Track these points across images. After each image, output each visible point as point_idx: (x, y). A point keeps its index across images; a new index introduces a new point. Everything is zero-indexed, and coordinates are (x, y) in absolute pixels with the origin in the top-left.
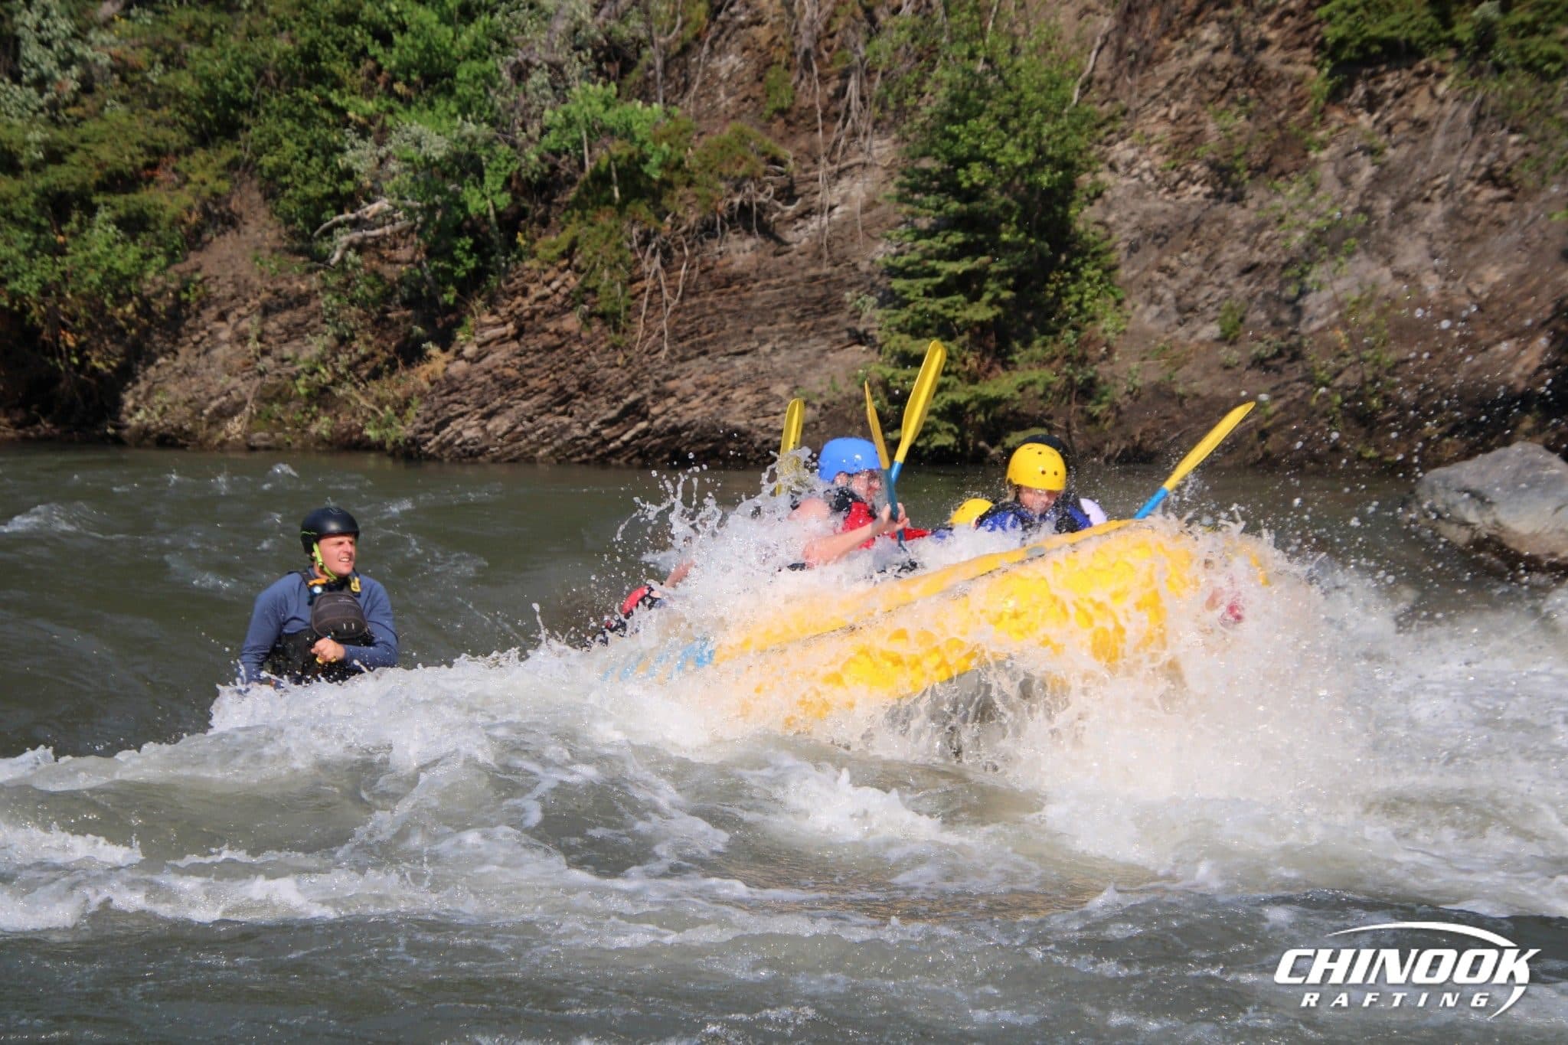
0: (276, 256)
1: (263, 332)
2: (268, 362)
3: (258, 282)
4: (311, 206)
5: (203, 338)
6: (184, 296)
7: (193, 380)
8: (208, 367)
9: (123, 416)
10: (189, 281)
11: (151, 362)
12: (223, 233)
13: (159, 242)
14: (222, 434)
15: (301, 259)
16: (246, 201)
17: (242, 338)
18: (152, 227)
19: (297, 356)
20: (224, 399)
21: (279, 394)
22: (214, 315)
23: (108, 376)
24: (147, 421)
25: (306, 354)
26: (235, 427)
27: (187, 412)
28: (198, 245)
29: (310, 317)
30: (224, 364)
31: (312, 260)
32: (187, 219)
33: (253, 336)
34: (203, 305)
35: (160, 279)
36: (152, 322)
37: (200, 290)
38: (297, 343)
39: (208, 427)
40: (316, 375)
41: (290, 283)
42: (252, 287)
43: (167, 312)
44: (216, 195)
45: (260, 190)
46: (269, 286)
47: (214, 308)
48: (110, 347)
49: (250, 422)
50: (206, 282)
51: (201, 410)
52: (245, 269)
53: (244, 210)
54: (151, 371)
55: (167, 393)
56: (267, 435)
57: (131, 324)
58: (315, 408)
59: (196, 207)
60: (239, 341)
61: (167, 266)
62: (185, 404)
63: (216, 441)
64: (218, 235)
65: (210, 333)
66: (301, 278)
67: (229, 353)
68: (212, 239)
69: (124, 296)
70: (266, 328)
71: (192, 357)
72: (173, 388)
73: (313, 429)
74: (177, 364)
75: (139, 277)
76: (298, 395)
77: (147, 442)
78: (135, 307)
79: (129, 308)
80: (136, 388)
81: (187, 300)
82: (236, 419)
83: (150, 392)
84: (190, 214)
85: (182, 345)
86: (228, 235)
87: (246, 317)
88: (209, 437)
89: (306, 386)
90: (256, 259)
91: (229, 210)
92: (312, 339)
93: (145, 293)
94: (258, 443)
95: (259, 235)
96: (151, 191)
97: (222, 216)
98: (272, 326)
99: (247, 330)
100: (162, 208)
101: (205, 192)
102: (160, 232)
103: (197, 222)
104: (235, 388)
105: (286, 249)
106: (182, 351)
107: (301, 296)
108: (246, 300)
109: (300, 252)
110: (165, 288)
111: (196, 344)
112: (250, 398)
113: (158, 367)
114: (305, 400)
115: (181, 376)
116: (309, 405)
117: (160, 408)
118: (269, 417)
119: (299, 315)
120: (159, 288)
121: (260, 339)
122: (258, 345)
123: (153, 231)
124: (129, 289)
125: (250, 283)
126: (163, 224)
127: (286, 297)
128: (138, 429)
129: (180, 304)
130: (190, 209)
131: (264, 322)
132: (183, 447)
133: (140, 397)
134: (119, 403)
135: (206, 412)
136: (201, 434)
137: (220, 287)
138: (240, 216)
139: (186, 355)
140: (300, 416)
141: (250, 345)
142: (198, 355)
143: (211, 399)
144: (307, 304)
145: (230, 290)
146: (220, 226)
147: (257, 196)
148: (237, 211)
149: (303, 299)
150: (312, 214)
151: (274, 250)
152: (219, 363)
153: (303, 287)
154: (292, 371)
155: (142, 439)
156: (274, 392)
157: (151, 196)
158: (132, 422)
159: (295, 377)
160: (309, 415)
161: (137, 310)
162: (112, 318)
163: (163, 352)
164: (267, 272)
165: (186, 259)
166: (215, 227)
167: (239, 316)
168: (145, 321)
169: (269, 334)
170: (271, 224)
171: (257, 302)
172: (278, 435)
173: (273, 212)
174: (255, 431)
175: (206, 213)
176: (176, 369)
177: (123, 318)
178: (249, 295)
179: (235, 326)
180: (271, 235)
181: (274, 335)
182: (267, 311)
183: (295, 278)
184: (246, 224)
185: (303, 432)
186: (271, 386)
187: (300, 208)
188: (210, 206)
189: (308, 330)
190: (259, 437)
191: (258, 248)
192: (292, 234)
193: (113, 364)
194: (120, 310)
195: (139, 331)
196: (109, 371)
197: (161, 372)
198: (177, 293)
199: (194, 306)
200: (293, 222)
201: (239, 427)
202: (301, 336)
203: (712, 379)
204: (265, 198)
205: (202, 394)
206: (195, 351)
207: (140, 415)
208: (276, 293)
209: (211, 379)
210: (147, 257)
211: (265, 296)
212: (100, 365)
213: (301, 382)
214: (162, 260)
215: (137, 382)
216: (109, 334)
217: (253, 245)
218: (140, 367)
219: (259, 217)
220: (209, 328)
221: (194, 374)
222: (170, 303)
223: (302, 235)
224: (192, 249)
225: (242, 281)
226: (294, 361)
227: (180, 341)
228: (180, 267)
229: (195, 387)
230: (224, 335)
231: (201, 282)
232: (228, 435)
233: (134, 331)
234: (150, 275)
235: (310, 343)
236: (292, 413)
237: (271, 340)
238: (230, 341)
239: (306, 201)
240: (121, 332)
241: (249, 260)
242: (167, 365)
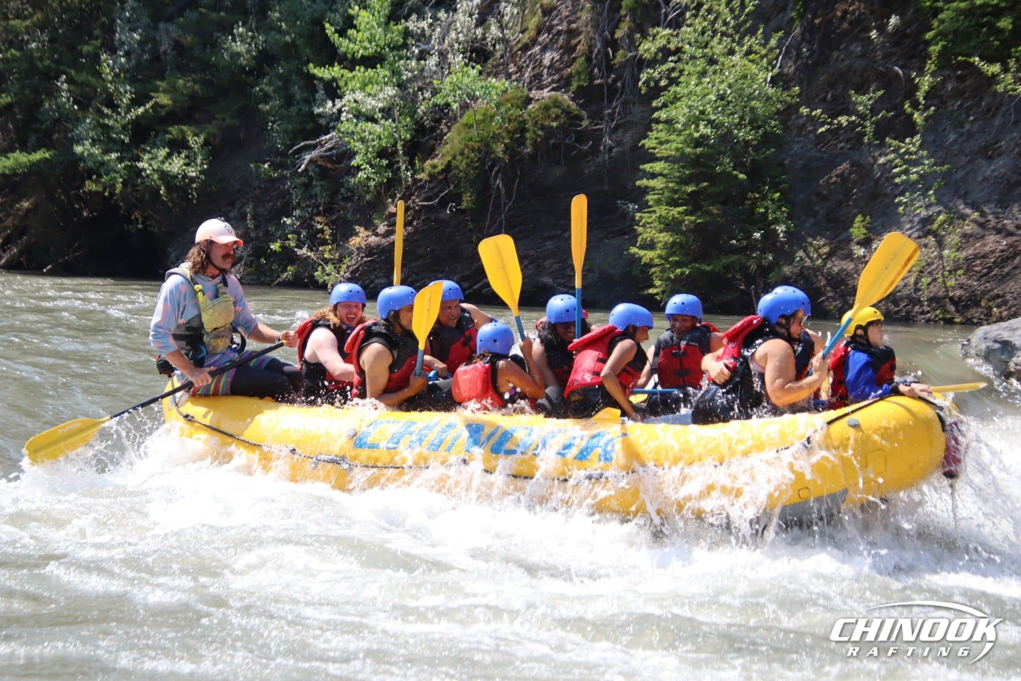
1: (256, 213)
2: (258, 232)
3: (255, 183)
6: (209, 189)
12: (235, 152)
17: (243, 217)
21: (264, 253)
23: (161, 237)
29: (285, 206)
33: (250, 216)
37: (219, 186)
38: (276, 221)
42: (251, 185)
43: (198, 199)
44: (231, 128)
46: (261, 185)
47: (227, 197)
49: (245, 270)
50: (223, 181)
52: (247, 174)
58: (285, 262)
59: (219, 134)
60: (241, 219)
64: (232, 153)
65: (224, 213)
70: (258, 211)
73: (284, 275)
81: (211, 192)
87: (246, 204)
91: (239, 138)
94: (250, 282)
95: (256, 153)
97: (234, 141)
98: (261, 210)
99: (246, 212)
101: (225, 126)
102: (196, 149)
103: (219, 144)
108: (247, 193)
114: (279, 257)
116: (282, 260)
118: (258, 266)
119: (278, 204)
121: (254, 218)
122: (253, 222)
123: (192, 149)
125: (249, 183)
131: (256, 207)
134: (167, 254)
137: (231, 185)
140: (276, 267)
141: (248, 222)
144: (284, 197)
145: (237, 187)
146: (233, 148)
148: (243, 139)
153: (282, 187)
154: (273, 238)
156: (261, 251)
162: (165, 201)
166: (230, 148)
167: (242, 203)
169: (259, 215)
171: (253, 195)
172: (262, 278)
174: (249, 275)
178: (248, 190)
179: (239, 209)
181: (263, 216)
184: (249, 146)
188: (227, 134)
193: (164, 230)
196: (161, 234)
202: (279, 217)
203: (532, 252)
211: (258, 191)
212: (156, 230)
218: (180, 232)
219: (257, 142)
220: (223, 210)
223: (282, 154)
225: (245, 181)
230: (232, 215)
231: (220, 181)
237: (261, 219)
238: (235, 219)
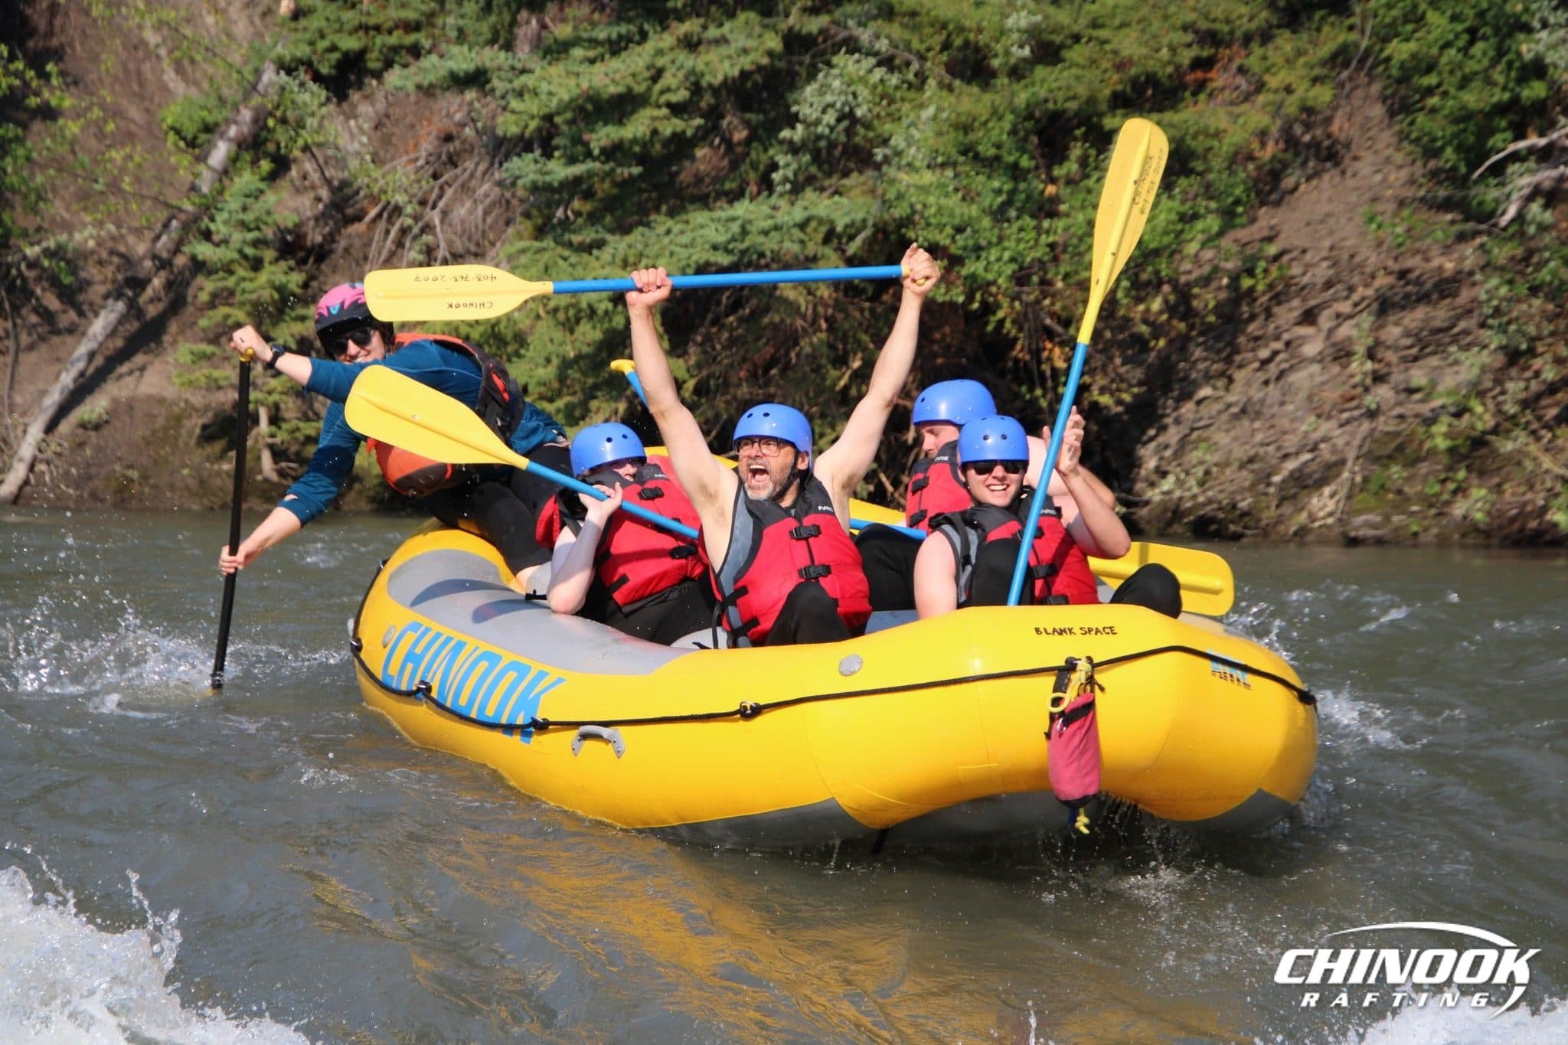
0: (1406, 213)
1: (1378, 343)
2: (1383, 393)
3: (1373, 259)
4: (1472, 127)
5: (1275, 353)
6: (1246, 283)
7: (1257, 425)
8: (1282, 403)
9: (1139, 486)
10: (1256, 258)
11: (1186, 396)
12: (1316, 174)
13: (1209, 192)
14: (1303, 517)
15: (1449, 217)
16: (1358, 119)
17: (1342, 354)
18: (1199, 166)
19: (1433, 384)
20: (1307, 456)
21: (1400, 448)
22: (1296, 313)
23: (1117, 415)
24: (1178, 494)
25: (1449, 380)
26: (1324, 504)
27: (1246, 478)
28: (1274, 197)
29: (1458, 318)
30: (1310, 398)
31: (1467, 220)
32: (1257, 154)
33: (1360, 349)
34: (1278, 299)
35: (1208, 254)
36: (1191, 327)
37: (1274, 273)
38: (1434, 361)
39: (1278, 506)
40: (1466, 417)
41: (1427, 260)
42: (1361, 265)
43: (1218, 310)
44: (1309, 110)
45: (1384, 100)
46: (1390, 263)
47: (1296, 303)
48: (1122, 370)
49: (1349, 497)
50: (1285, 258)
51: (1269, 475)
52: (1351, 235)
53: (1354, 133)
54: (1188, 409)
55: (1214, 447)
56: (1379, 519)
57: (1158, 330)
58: (1461, 474)
59: (1274, 130)
60: (1336, 359)
61: (1221, 233)
62: (1242, 466)
63: (1293, 529)
64: (1309, 179)
65: (1288, 344)
66: (1447, 249)
67: (1319, 379)
68: (1296, 188)
69: (1148, 283)
70: (1383, 335)
71: (1256, 385)
72: (1222, 439)
73: (1459, 509)
74: (1231, 398)
75: (1174, 252)
76: (1433, 452)
77: (1177, 528)
78: (1166, 302)
79: (1156, 305)
80: (1161, 439)
81: (1251, 290)
82: (1327, 491)
83: (1183, 441)
84: (1263, 145)
85: (1240, 367)
86: (1326, 177)
87: (1350, 317)
88: (1280, 520)
89: (1447, 436)
90: (1371, 220)
91: (1329, 136)
92: (1462, 356)
93: (1183, 279)
94: (1361, 533)
95: (1378, 177)
96: (1200, 106)
97: (1315, 145)
98: (1392, 333)
99: (1349, 339)
100: (1217, 134)
101: (1291, 106)
102: (1211, 177)
103: (1274, 158)
104: (1324, 440)
105: (1422, 200)
106: (1240, 376)
107: (1447, 281)
108: (1351, 289)
109: (1446, 205)
110: (1216, 269)
111: (1265, 362)
112: (1351, 455)
113: (1199, 403)
114: (1445, 460)
115: (1236, 417)
116: (1450, 468)
117: (1200, 471)
118: (1382, 487)
119: (1440, 314)
120: (1206, 269)
121: (1371, 355)
122: (1369, 366)
123: (1201, 174)
124: (1157, 272)
125: (1357, 260)
126: (1217, 163)
127: (1418, 282)
128: (1164, 506)
129: (1239, 296)
130: (1263, 135)
131: (1377, 328)
132: (1237, 537)
133: (1168, 453)
134: (1134, 463)
135: (1277, 479)
136: (1268, 515)
137: (1308, 266)
138: (1348, 145)
139: (1246, 384)
140: (1437, 488)
141: (1354, 366)
142: (1266, 383)
143: (1286, 456)
144: (1454, 295)
145: (1323, 272)
146: (1311, 164)
147: (1378, 111)
148: (1342, 137)
149: (1446, 287)
150: (1471, 139)
151: (1402, 203)
152: (1302, 395)
153: (1450, 266)
154: (1425, 409)
155: (1169, 524)
156: (1393, 445)
157: (1201, 115)
158: (1154, 495)
159: (1430, 421)
160: (1451, 486)
161: (1168, 307)
162: (1127, 321)
163: (1208, 377)
164: (1389, 240)
165: (1253, 220)
166: (1304, 164)
167: (1338, 315)
168: (1182, 326)
169: (1388, 348)
170: (1399, 158)
171: (1370, 292)
172: (1396, 519)
173: (1403, 137)
174: (1360, 512)
175: (1290, 142)
176: (1229, 406)
177: (1145, 321)
178: (1356, 279)
179: (1331, 331)
180: (1398, 177)
181: (1396, 348)
182: (1385, 306)
183: (1435, 251)
184: (1356, 158)
185: (1440, 514)
186: (1388, 433)
187: (1451, 129)
188: (1298, 129)
189: (1455, 340)
190: (1363, 523)
191: (1375, 200)
192: (1434, 174)
193: (1126, 397)
194: (1141, 307)
195: (1170, 342)
196: (1120, 409)
197: (1205, 411)
198: (1235, 279)
199: (1264, 299)
200: (1436, 153)
201: (1331, 505)
202: (1440, 350)
204: (1392, 114)
205: (1271, 449)
206: (1261, 376)
207: (1167, 484)
208: (1403, 274)
209: (1285, 423)
210: (1188, 218)
211: (1382, 281)
212: (1105, 400)
213: (1440, 428)
214: (1213, 223)
215: (1163, 428)
216: (1122, 345)
217: (1368, 196)
218: (1170, 402)
219: (1380, 145)
220: (1286, 337)
221: (1258, 415)
222: (1223, 295)
223: (1451, 176)
224: (1263, 203)
225: (1345, 257)
226: (1429, 393)
227: (1238, 358)
228: (1243, 234)
229: (1259, 438)
230: (1311, 349)
231: (1277, 258)
232: (1312, 518)
233: (1162, 343)
234: (1192, 248)
235: (1456, 362)
236: (1424, 482)
237: (1391, 356)
238: (1320, 359)
239: (1464, 117)
240: (1141, 344)
241: (1359, 219)
242: (1217, 399)
